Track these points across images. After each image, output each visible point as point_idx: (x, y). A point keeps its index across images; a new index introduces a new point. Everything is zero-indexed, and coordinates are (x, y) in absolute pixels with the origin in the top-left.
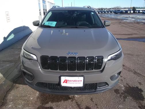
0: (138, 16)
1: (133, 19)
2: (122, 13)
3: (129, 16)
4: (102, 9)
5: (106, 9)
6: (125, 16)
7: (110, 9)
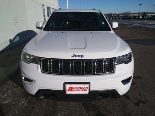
0: (145, 22)
1: (139, 25)
2: (130, 18)
3: (136, 21)
4: (111, 14)
5: (115, 14)
6: (132, 22)
7: (120, 14)
